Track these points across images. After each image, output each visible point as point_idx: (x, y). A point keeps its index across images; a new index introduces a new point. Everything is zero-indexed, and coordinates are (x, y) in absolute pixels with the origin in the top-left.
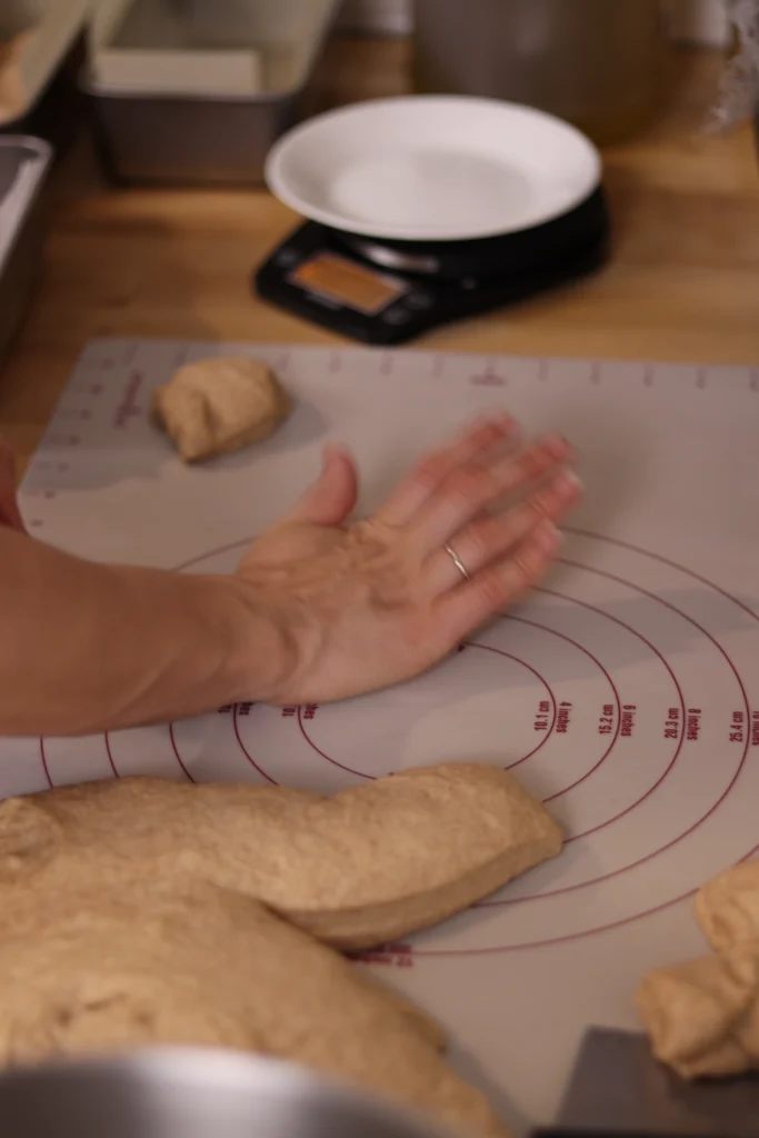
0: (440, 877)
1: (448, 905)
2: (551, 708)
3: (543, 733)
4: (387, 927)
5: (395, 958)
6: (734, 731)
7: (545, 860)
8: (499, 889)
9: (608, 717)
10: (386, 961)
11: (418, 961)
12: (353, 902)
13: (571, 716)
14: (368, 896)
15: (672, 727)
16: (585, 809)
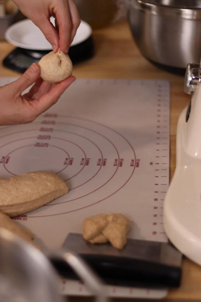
0: (34, 197)
1: (37, 205)
2: (69, 159)
3: (66, 165)
4: (21, 210)
5: (23, 218)
6: (115, 164)
7: (64, 195)
8: (51, 202)
9: (83, 161)
10: (21, 219)
11: (28, 219)
12: (11, 203)
13: (73, 161)
14: (14, 202)
15: (99, 163)
16: (75, 182)
